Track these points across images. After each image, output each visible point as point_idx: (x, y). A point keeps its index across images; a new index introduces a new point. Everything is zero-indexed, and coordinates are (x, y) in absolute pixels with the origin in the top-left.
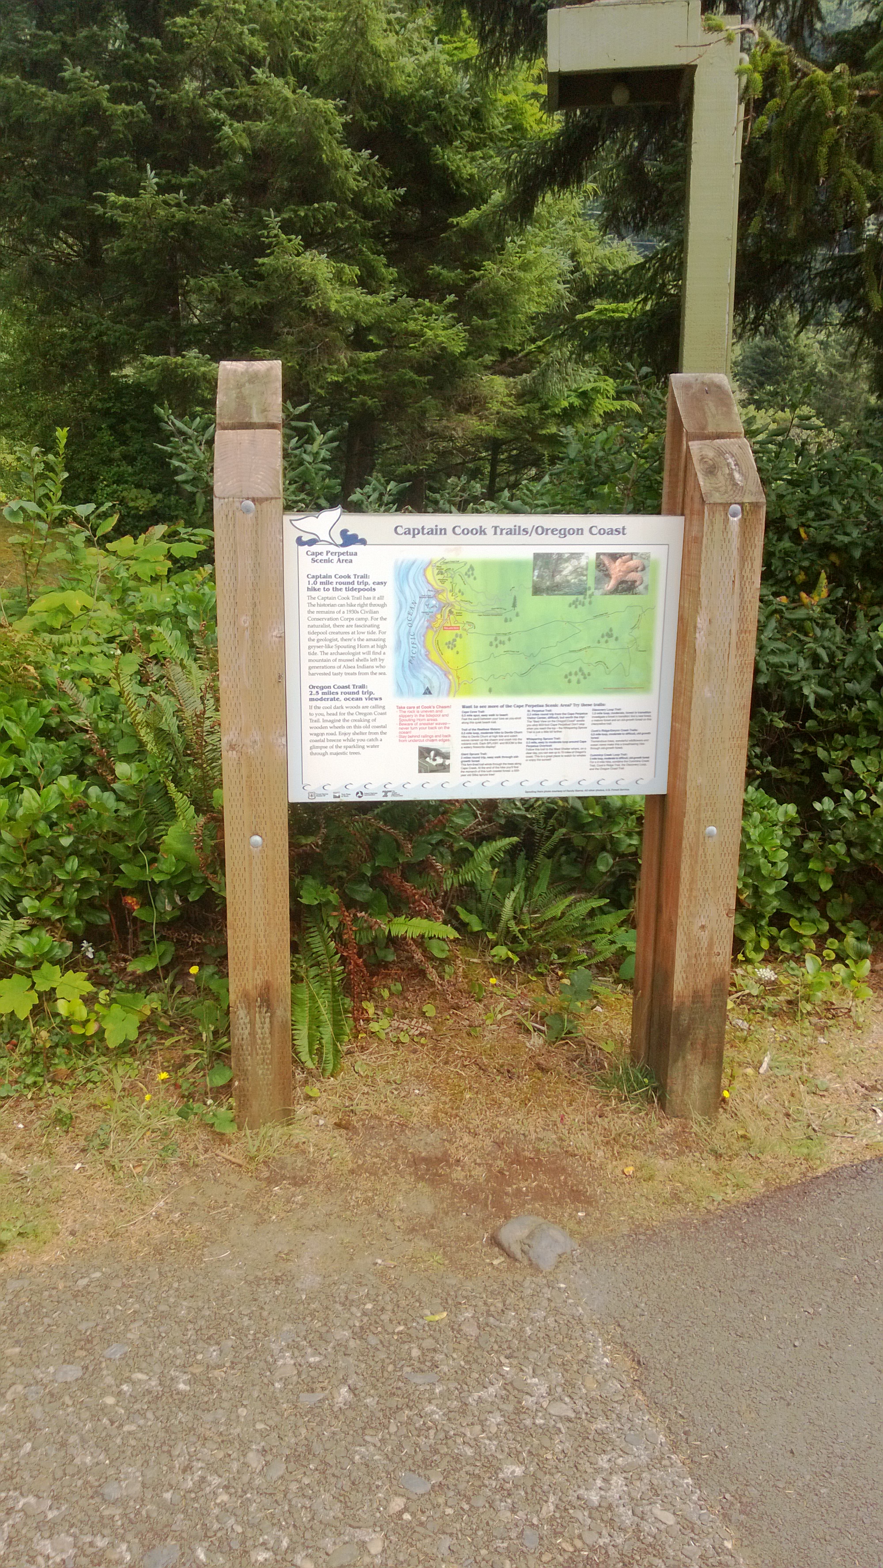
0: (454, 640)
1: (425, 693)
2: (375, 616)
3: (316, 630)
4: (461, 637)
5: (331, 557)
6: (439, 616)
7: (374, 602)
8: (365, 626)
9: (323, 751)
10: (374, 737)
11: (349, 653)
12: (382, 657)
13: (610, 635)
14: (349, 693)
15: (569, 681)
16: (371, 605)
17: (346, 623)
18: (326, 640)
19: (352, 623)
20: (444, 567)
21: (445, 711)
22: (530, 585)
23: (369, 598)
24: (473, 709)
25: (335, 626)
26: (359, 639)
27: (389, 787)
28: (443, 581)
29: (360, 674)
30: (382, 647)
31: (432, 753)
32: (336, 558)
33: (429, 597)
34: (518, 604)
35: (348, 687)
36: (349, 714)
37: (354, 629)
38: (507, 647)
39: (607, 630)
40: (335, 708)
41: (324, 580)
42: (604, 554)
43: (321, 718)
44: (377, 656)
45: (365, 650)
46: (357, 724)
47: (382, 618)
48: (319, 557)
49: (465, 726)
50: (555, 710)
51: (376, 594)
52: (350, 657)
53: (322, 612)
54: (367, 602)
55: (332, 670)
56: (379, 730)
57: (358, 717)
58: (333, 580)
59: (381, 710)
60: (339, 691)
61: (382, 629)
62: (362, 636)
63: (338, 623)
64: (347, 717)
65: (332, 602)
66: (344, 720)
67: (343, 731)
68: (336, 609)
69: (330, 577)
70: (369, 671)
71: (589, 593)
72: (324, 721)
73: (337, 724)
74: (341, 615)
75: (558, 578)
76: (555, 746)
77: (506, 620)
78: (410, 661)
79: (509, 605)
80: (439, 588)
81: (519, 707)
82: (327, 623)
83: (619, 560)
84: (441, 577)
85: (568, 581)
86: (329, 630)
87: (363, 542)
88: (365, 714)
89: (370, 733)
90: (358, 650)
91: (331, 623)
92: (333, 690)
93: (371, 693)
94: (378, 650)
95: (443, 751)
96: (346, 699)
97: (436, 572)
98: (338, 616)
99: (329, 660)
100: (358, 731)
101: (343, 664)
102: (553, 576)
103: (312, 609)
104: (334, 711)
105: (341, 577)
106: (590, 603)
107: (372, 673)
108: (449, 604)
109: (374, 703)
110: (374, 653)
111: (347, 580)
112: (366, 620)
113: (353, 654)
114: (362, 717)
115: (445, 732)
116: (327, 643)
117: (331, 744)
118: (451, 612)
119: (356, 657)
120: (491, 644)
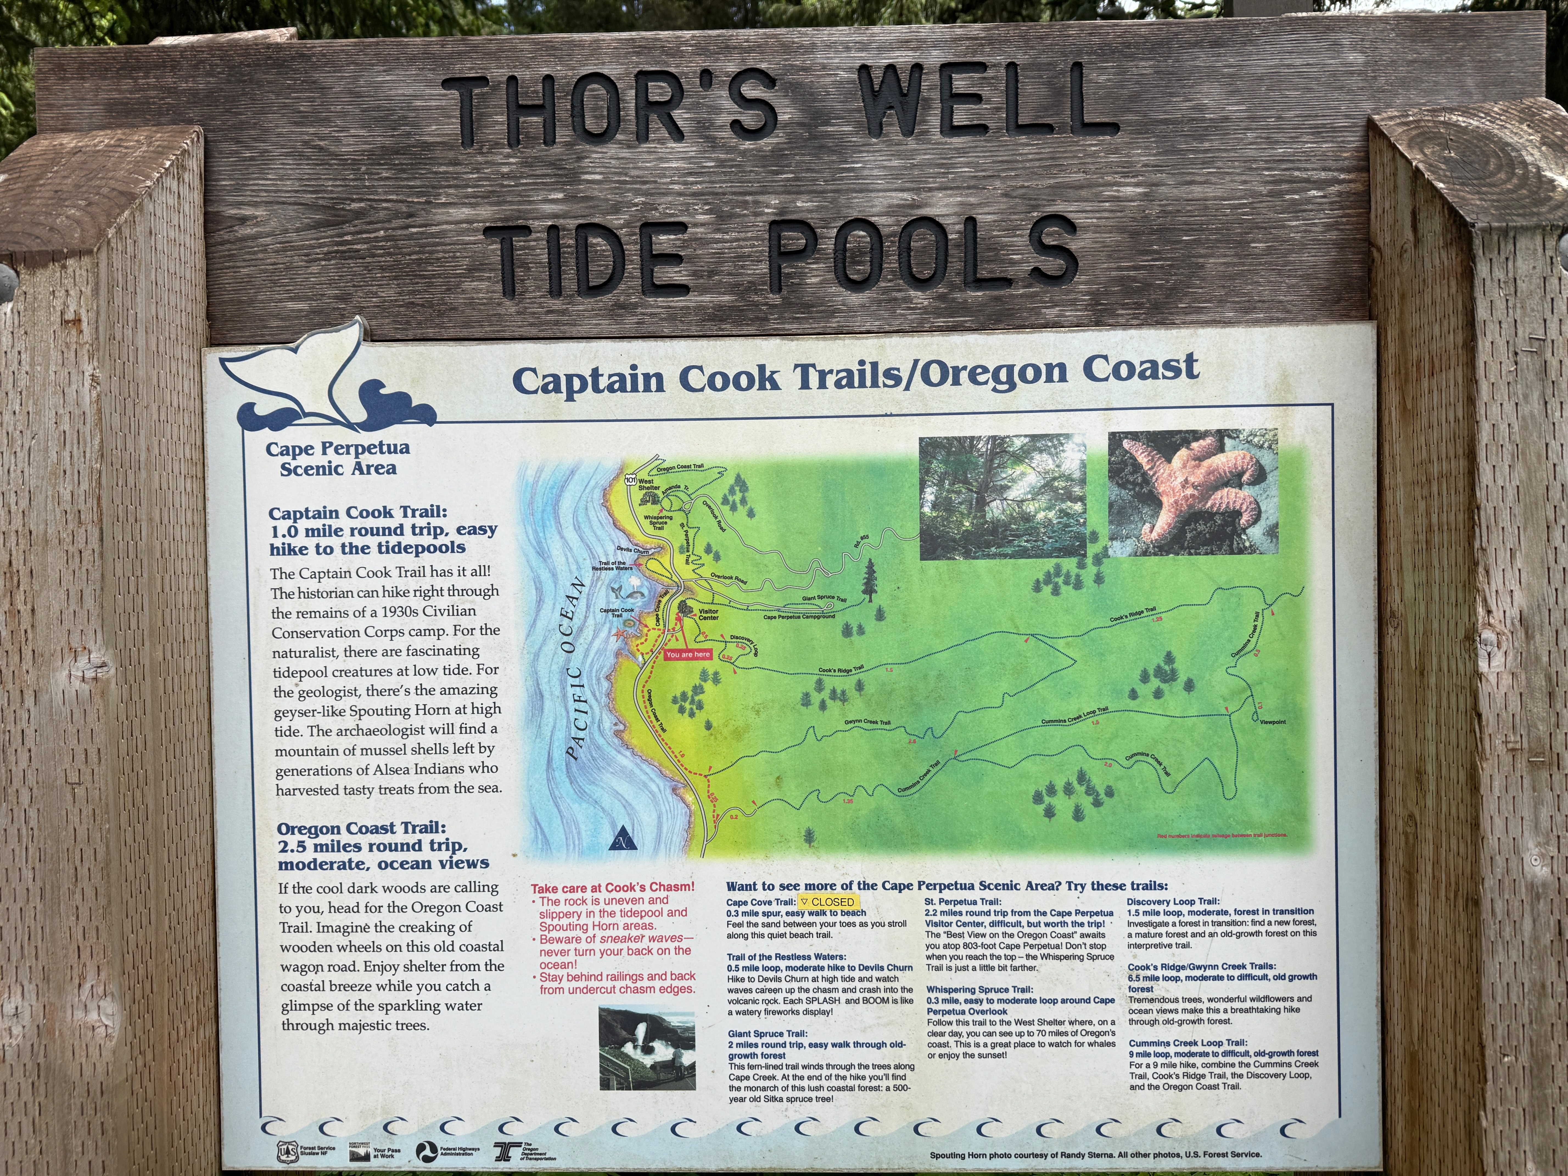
0: (698, 690)
1: (615, 846)
2: (466, 622)
3: (295, 664)
4: (716, 680)
5: (336, 460)
6: (651, 621)
7: (461, 583)
8: (437, 652)
9: (320, 1017)
10: (466, 977)
11: (390, 731)
12: (486, 739)
13: (1167, 675)
14: (392, 848)
15: (1050, 813)
16: (452, 591)
17: (384, 643)
18: (324, 693)
19: (400, 643)
20: (661, 482)
21: (677, 900)
22: (913, 529)
23: (444, 573)
24: (760, 895)
25: (349, 652)
26: (420, 690)
27: (515, 1132)
28: (658, 522)
29: (424, 789)
30: (488, 712)
31: (641, 1030)
32: (348, 462)
33: (621, 567)
34: (881, 584)
35: (390, 829)
36: (393, 907)
37: (404, 661)
38: (857, 708)
39: (1159, 660)
40: (354, 889)
41: (317, 524)
42: (1134, 436)
43: (312, 919)
44: (474, 739)
45: (437, 721)
46: (419, 938)
47: (486, 630)
48: (303, 460)
49: (738, 947)
50: (1009, 900)
51: (469, 561)
52: (395, 742)
53: (313, 614)
54: (440, 583)
55: (342, 781)
56: (481, 958)
57: (420, 919)
58: (344, 522)
59: (485, 898)
60: (364, 840)
61: (487, 659)
62: (428, 681)
63: (358, 644)
64: (388, 919)
65: (343, 585)
66: (380, 927)
67: (376, 958)
68: (355, 604)
69: (335, 514)
70: (451, 780)
71: (1092, 550)
72: (323, 929)
73: (358, 939)
74: (368, 620)
75: (995, 510)
76: (1015, 1012)
77: (847, 631)
78: (570, 752)
79: (853, 588)
80: (650, 543)
81: (899, 888)
82: (327, 644)
83: (1183, 453)
84: (652, 510)
85: (1027, 518)
86: (332, 664)
87: (426, 415)
88: (440, 910)
89: (455, 967)
90: (416, 721)
91: (339, 644)
92: (345, 838)
93: (456, 847)
94: (477, 720)
95: (674, 1021)
96: (383, 865)
97: (638, 495)
98: (360, 624)
99: (333, 752)
100: (419, 958)
101: (374, 761)
102: (982, 504)
103: (286, 605)
104: (349, 900)
105: (365, 514)
106: (1099, 579)
107: (460, 788)
108: (683, 587)
109: (466, 875)
110: (465, 729)
111: (382, 522)
112: (439, 633)
113: (404, 733)
114: (432, 918)
115: (679, 964)
116: (329, 701)
117: (341, 997)
118: (684, 609)
119: (412, 741)
120: (806, 701)
